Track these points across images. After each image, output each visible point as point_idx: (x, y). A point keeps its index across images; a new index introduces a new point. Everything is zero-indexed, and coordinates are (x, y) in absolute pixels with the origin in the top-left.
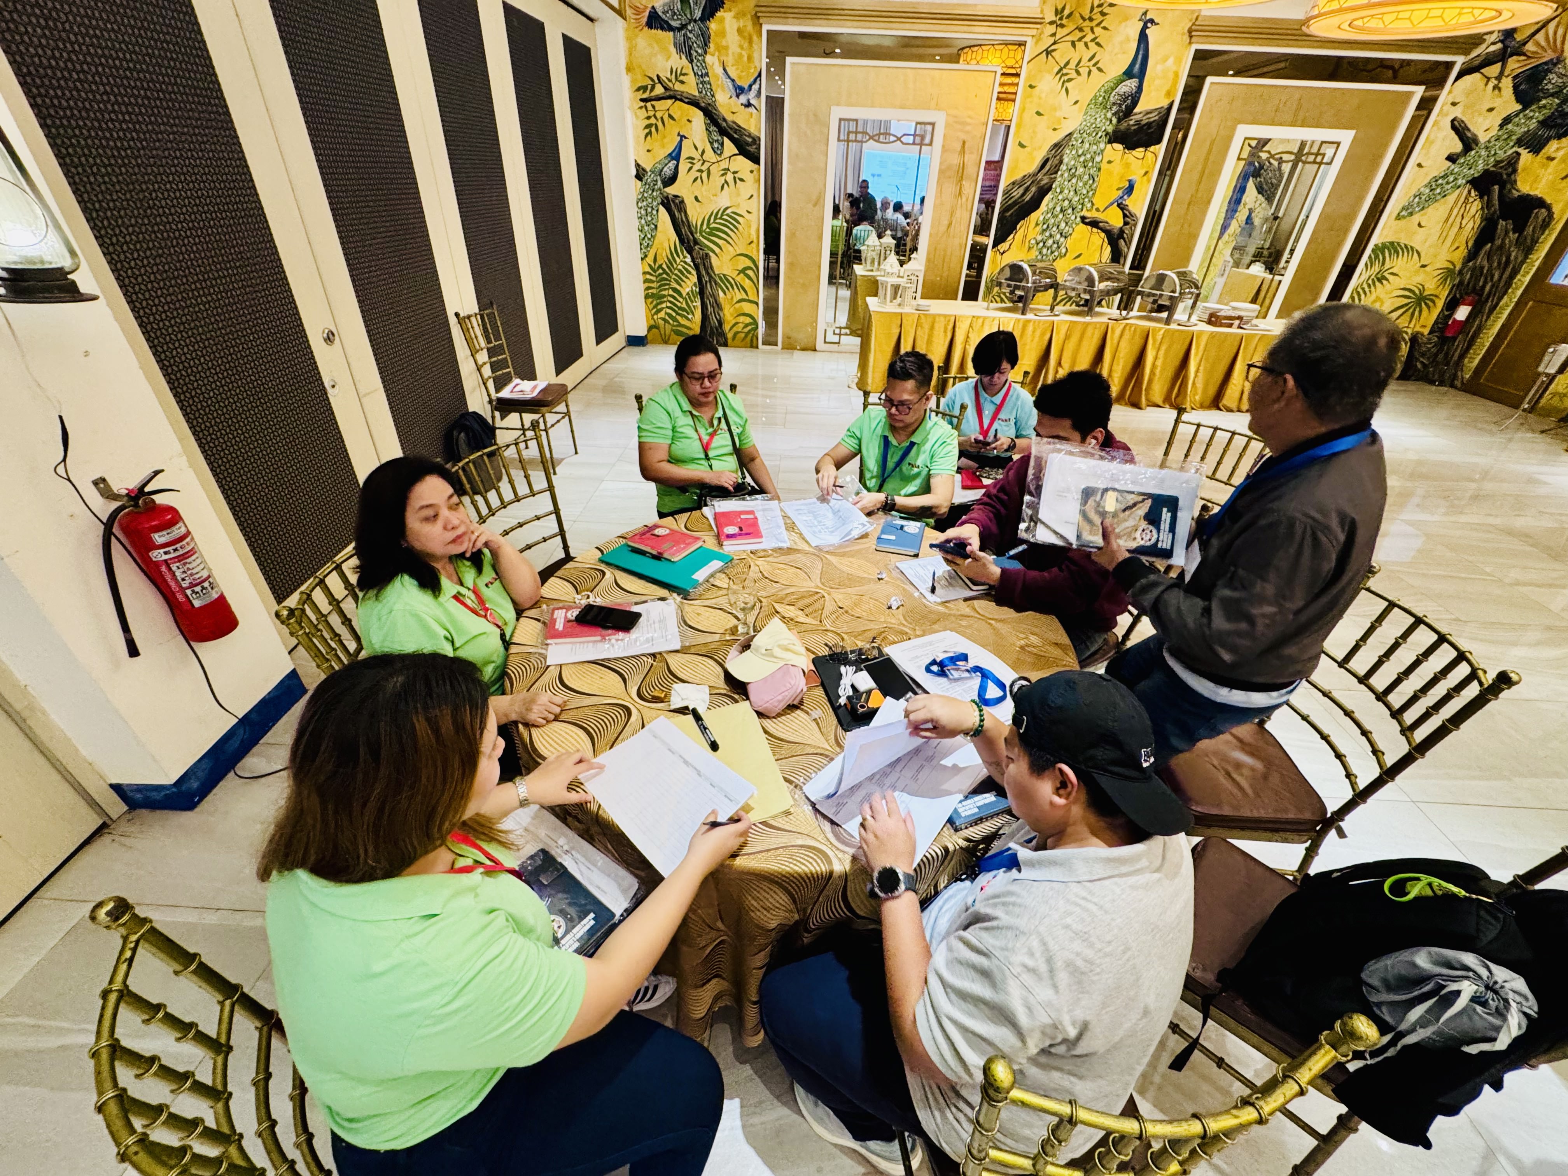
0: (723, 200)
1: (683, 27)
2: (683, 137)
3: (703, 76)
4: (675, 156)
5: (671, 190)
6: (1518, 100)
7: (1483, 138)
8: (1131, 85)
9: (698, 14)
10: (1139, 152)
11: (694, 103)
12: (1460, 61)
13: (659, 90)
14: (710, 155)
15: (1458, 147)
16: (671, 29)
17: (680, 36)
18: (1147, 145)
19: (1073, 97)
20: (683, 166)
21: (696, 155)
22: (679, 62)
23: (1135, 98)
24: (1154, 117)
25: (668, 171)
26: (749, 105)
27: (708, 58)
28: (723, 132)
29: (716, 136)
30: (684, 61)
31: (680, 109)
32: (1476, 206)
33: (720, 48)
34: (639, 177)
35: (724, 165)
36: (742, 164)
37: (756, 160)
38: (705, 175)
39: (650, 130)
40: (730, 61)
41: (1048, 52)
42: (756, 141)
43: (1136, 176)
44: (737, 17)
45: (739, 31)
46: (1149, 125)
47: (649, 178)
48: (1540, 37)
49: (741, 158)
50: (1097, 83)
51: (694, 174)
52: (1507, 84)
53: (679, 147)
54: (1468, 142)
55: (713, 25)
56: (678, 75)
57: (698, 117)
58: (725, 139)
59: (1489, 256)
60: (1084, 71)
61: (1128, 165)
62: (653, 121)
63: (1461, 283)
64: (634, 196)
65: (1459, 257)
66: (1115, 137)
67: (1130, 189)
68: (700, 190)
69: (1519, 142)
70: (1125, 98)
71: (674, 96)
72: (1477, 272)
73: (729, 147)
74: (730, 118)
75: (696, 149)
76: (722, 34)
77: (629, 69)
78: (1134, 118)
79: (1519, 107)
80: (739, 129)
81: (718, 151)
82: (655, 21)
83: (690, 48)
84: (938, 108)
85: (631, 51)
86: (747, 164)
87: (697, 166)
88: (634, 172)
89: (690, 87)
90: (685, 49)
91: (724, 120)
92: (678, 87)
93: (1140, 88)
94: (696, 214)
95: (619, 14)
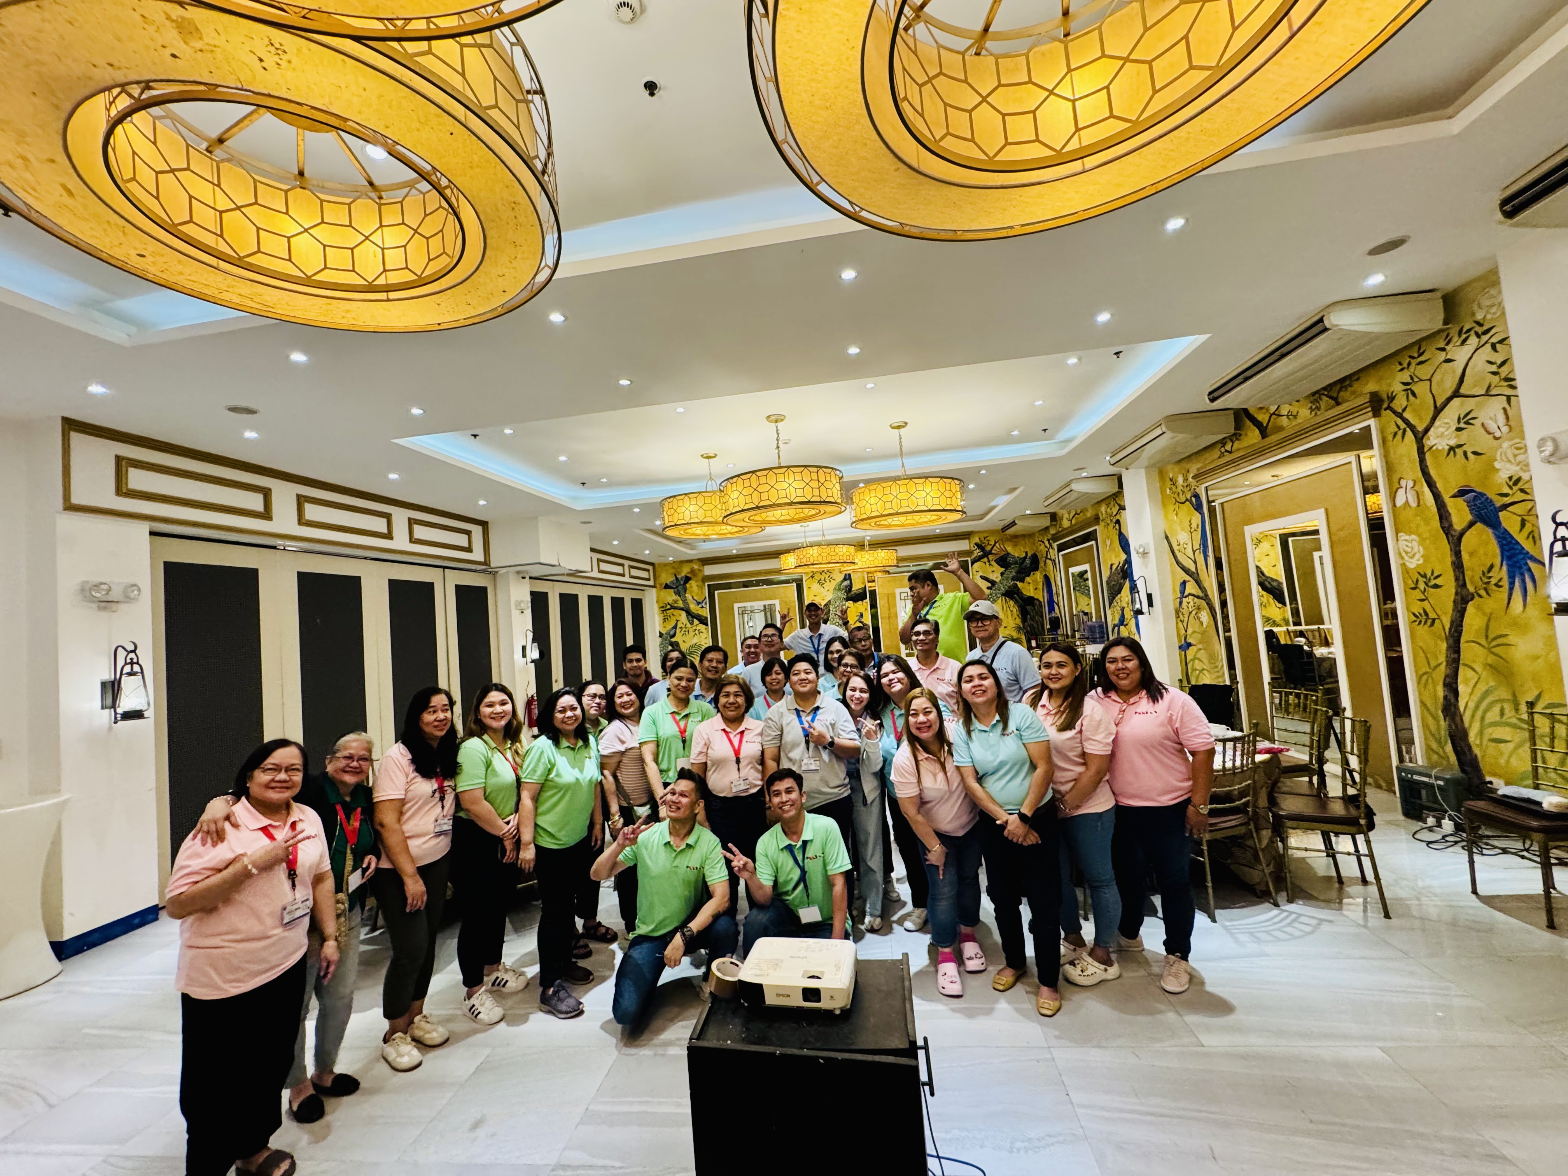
0: (695, 640)
1: (677, 587)
2: (678, 621)
3: (685, 601)
4: (675, 627)
5: (673, 640)
6: (1002, 567)
7: (997, 580)
8: (847, 583)
9: (682, 583)
10: (860, 603)
11: (681, 609)
12: (969, 559)
13: (669, 607)
14: (689, 625)
15: (989, 585)
16: (672, 588)
17: (676, 590)
18: (862, 600)
19: (826, 589)
20: (678, 631)
21: (683, 626)
23: (851, 586)
24: (861, 591)
25: (672, 633)
26: (702, 607)
27: (686, 595)
28: (693, 617)
29: (690, 619)
30: (677, 597)
31: (676, 612)
32: (1012, 603)
33: (691, 592)
34: (660, 636)
35: (694, 628)
36: (702, 627)
37: (707, 625)
38: (687, 633)
39: (665, 620)
40: (694, 594)
41: (812, 577)
42: (706, 618)
43: (862, 610)
44: (696, 582)
45: (697, 586)
46: (860, 594)
47: (665, 636)
48: (995, 548)
49: (701, 625)
50: (834, 584)
51: (683, 632)
52: (993, 563)
53: (676, 624)
54: (993, 583)
55: (688, 585)
56: (675, 602)
57: (684, 614)
58: (694, 619)
59: (1032, 619)
60: (828, 581)
61: (857, 608)
62: (666, 617)
63: (1027, 632)
64: (658, 644)
65: (1019, 621)
66: (848, 599)
67: (862, 615)
68: (685, 638)
69: (1013, 579)
70: (846, 586)
71: (675, 608)
72: (1031, 626)
73: (696, 622)
74: (695, 612)
75: (683, 624)
76: (691, 587)
77: (657, 602)
78: (853, 593)
79: (1003, 569)
80: (699, 615)
81: (692, 624)
82: (667, 587)
83: (680, 593)
84: (775, 599)
85: (658, 597)
86: (704, 627)
87: (684, 630)
88: (658, 635)
89: (680, 604)
90: (678, 593)
92: (676, 605)
93: (851, 583)
94: (684, 647)
95: (654, 587)
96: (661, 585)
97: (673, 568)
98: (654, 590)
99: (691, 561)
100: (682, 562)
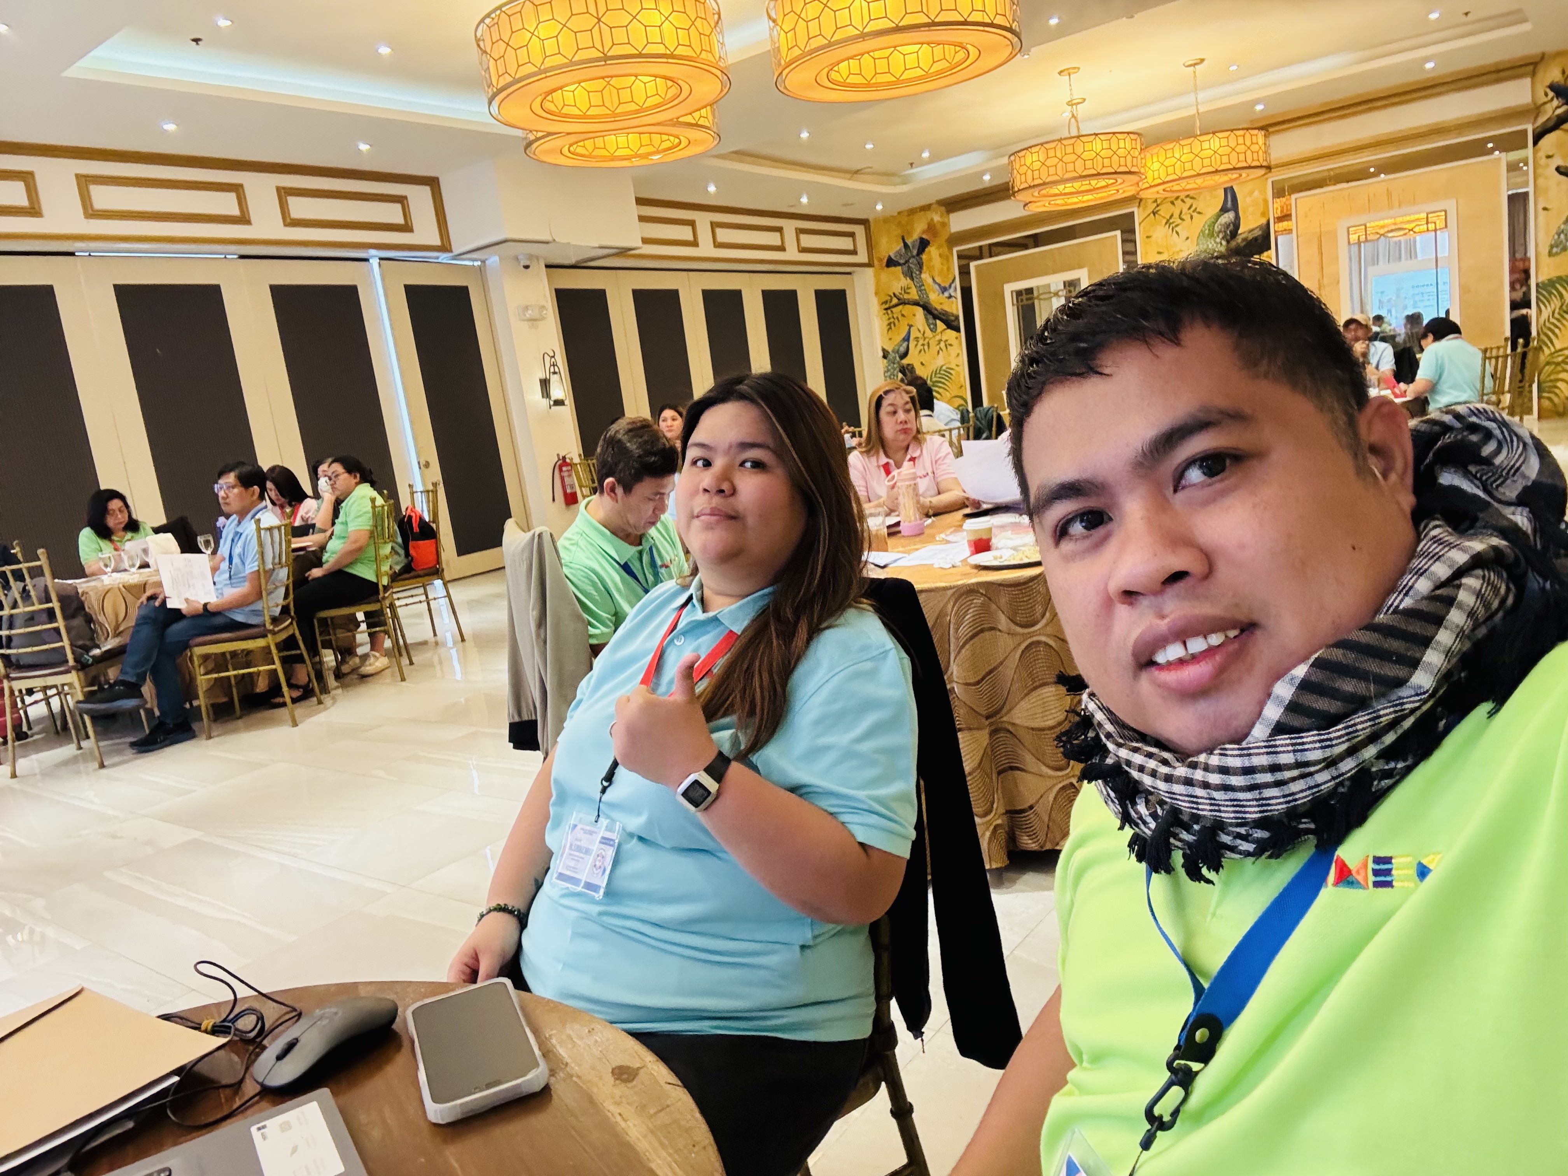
0: (940, 361)
1: (907, 262)
2: (910, 326)
3: (920, 288)
4: (907, 339)
8: (1229, 216)
9: (915, 252)
11: (916, 304)
12: (1530, 128)
13: (895, 301)
14: (929, 333)
16: (899, 264)
17: (905, 268)
19: (1184, 235)
21: (920, 335)
22: (905, 282)
23: (1236, 224)
24: (1258, 233)
25: (902, 350)
26: (950, 297)
27: (923, 276)
28: (935, 317)
29: (931, 321)
30: (908, 281)
31: (908, 309)
33: (929, 268)
35: (938, 338)
37: (957, 330)
38: (926, 347)
39: (890, 326)
40: (936, 274)
41: (1154, 213)
42: (957, 318)
44: (938, 248)
45: (940, 255)
46: (1255, 239)
47: (891, 356)
49: (949, 331)
51: (919, 347)
53: (909, 333)
55: (924, 256)
56: (906, 290)
57: (919, 311)
58: (938, 322)
60: (1187, 217)
62: (892, 320)
68: (924, 358)
70: (1227, 226)
71: (903, 302)
73: (940, 325)
74: (939, 307)
75: (919, 331)
76: (930, 259)
77: (876, 294)
80: (946, 313)
82: (890, 263)
83: (912, 273)
84: (1080, 267)
85: (877, 284)
87: (921, 342)
88: (881, 354)
89: (914, 295)
91: (936, 309)
92: (906, 296)
93: (1237, 217)
94: (922, 374)
95: (869, 265)
96: (880, 260)
97: (899, 224)
98: (870, 271)
99: (926, 208)
100: (912, 212)
